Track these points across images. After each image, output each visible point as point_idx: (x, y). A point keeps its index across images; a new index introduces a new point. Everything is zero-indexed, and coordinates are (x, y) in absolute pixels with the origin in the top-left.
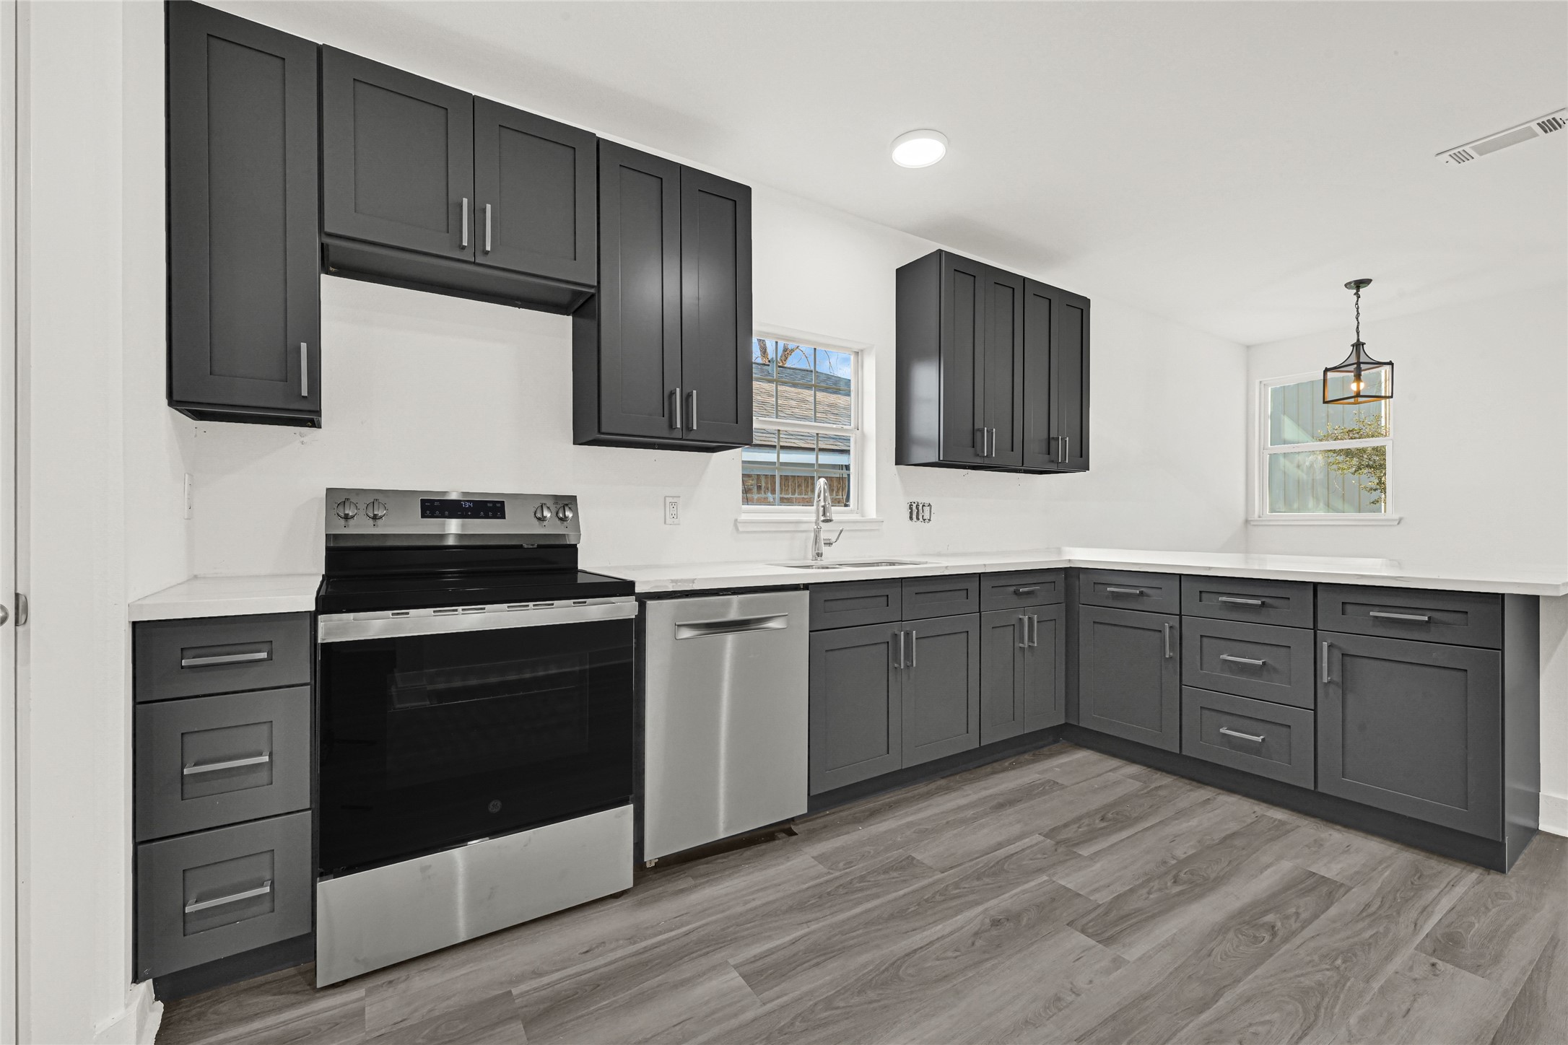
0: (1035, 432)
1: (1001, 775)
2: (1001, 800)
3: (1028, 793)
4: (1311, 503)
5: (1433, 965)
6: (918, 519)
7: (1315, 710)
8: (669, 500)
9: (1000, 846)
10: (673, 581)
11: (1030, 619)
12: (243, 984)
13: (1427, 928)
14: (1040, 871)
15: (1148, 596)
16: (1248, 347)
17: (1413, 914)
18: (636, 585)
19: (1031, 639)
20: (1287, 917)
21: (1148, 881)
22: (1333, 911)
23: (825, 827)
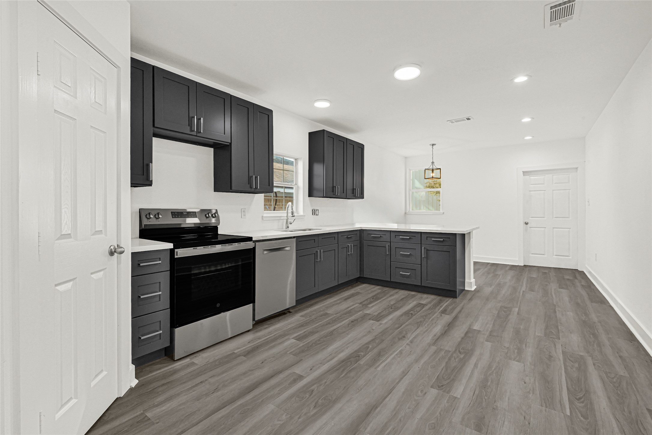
0: (349, 186)
1: (344, 292)
2: (346, 298)
3: (353, 295)
4: (422, 207)
5: (441, 315)
6: (315, 214)
7: (421, 265)
8: (243, 210)
9: (348, 308)
10: (262, 237)
11: (351, 245)
12: (146, 365)
13: (441, 309)
14: (360, 311)
15: (382, 237)
16: (406, 158)
17: (439, 307)
18: (253, 238)
19: (351, 252)
20: (415, 311)
21: (385, 309)
22: (424, 309)
23: (299, 310)
